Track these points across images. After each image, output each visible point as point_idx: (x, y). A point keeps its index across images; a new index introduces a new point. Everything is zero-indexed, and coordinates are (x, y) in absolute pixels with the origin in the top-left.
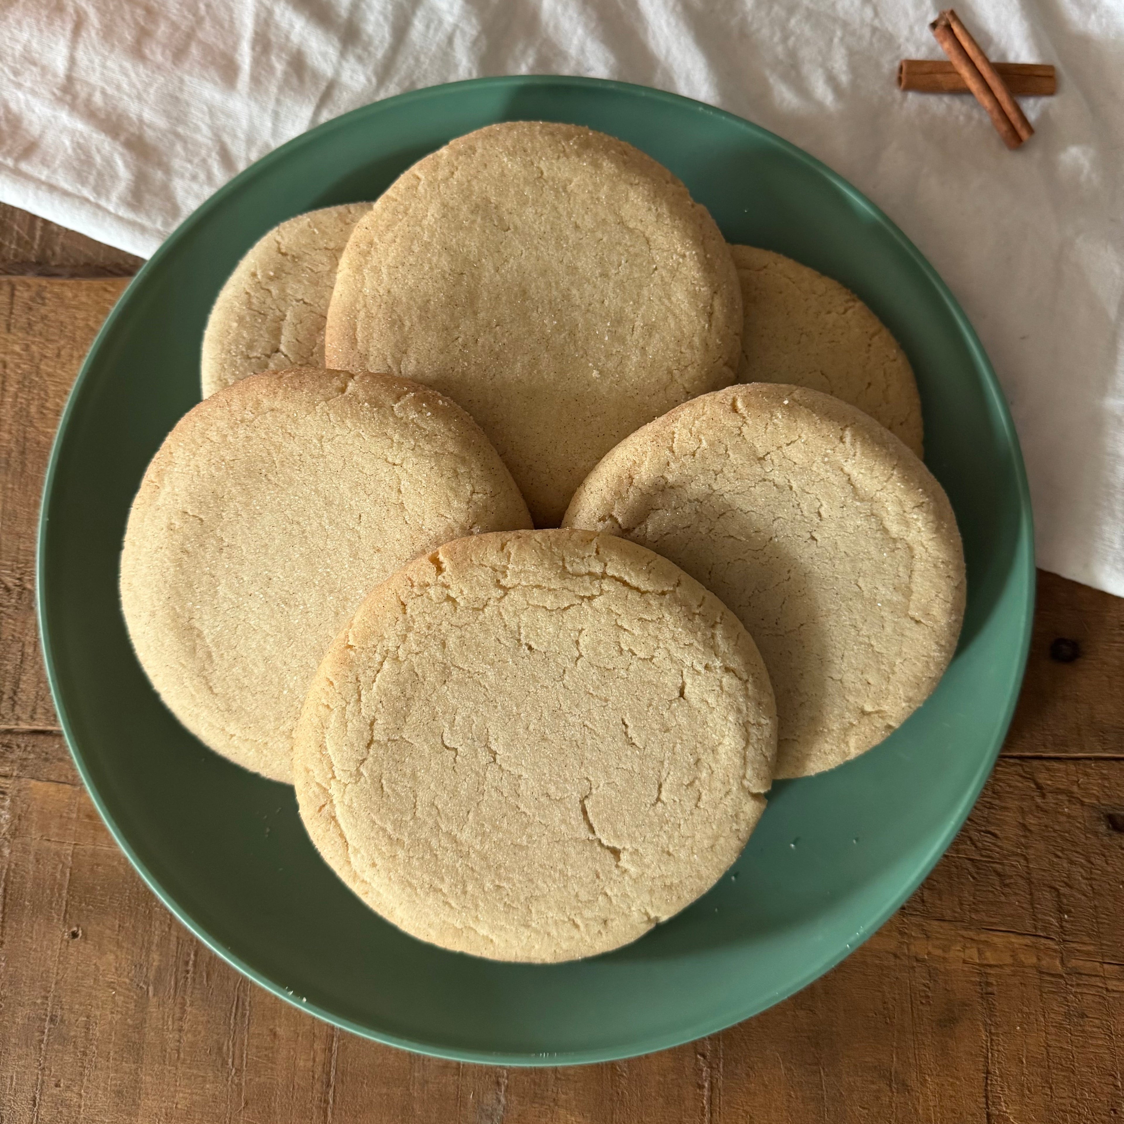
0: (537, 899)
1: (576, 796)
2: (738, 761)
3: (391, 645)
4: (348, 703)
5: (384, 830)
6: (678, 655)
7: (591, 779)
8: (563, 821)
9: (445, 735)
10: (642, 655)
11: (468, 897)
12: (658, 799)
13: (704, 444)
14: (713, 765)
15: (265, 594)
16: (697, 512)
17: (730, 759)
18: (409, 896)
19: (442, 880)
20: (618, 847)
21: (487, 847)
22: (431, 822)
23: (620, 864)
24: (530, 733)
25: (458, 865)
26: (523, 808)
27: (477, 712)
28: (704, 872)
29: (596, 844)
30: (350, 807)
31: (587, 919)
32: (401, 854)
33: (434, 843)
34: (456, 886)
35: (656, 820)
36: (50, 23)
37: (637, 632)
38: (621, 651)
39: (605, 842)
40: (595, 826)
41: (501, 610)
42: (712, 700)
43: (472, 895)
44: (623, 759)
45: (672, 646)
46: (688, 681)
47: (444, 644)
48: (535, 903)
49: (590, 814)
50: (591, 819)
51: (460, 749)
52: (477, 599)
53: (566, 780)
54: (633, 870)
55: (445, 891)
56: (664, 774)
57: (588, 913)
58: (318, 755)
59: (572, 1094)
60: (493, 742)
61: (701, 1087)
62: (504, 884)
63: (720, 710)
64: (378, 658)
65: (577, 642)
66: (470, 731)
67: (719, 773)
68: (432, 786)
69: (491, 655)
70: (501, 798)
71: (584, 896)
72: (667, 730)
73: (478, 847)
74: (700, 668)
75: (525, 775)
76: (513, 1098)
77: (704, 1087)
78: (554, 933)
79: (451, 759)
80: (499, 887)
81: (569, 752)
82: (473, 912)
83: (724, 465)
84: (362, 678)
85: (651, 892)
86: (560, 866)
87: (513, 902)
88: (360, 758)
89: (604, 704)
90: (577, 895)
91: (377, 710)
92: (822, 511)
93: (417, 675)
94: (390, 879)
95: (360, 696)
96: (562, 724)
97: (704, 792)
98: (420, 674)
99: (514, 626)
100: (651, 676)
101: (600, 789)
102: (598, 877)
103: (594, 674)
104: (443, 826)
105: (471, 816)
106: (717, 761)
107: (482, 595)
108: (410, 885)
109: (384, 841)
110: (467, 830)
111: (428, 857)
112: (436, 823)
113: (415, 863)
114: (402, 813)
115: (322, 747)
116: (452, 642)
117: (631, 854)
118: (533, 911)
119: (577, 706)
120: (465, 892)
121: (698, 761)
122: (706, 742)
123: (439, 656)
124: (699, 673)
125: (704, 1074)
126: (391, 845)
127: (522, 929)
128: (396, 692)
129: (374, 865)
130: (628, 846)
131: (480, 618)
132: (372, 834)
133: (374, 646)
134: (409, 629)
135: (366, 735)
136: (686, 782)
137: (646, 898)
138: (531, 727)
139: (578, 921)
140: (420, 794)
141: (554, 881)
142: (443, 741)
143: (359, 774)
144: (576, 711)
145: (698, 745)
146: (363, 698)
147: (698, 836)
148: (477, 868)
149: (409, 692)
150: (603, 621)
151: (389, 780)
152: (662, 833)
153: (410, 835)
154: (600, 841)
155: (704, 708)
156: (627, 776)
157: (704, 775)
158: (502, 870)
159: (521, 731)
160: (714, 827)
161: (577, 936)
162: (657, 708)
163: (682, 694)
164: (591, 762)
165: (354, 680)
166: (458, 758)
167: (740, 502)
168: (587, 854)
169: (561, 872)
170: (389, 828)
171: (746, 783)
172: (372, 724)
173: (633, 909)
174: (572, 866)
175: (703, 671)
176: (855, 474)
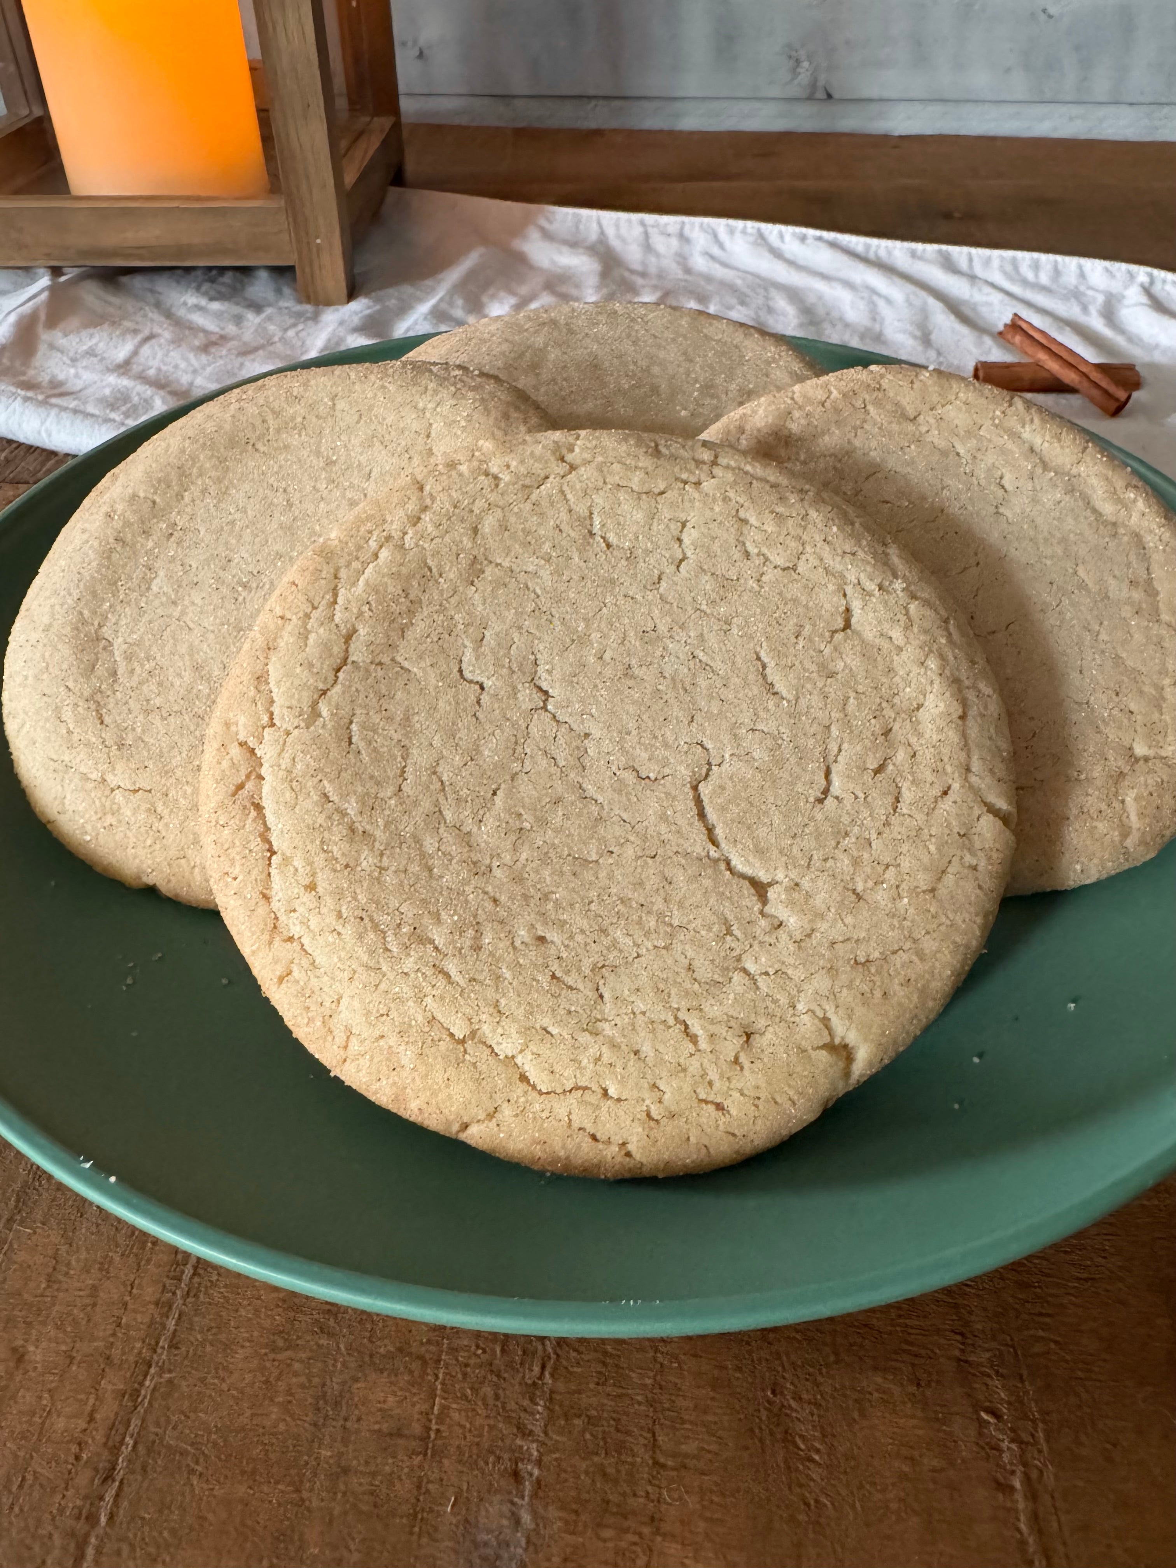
0: (614, 969)
1: (684, 772)
2: (953, 736)
3: (394, 528)
4: (314, 608)
5: (343, 814)
6: (836, 564)
7: (709, 746)
8: (664, 818)
9: (465, 659)
10: (780, 561)
11: (483, 956)
12: (826, 792)
13: (835, 394)
14: (913, 740)
15: (218, 579)
16: (835, 468)
17: (940, 730)
18: (371, 952)
19: (437, 919)
20: (763, 876)
21: (524, 856)
22: (426, 805)
23: (768, 909)
24: (605, 665)
25: (468, 889)
26: (591, 790)
27: (520, 628)
28: (929, 945)
29: (723, 866)
30: (289, 772)
31: (712, 1021)
32: (367, 861)
33: (430, 844)
34: (462, 932)
35: (827, 828)
36: (123, 340)
37: (770, 528)
38: (747, 555)
39: (738, 863)
40: (720, 832)
41: (565, 488)
42: (897, 634)
43: (491, 954)
44: (763, 715)
45: (826, 552)
46: (856, 606)
47: (475, 530)
48: (611, 978)
49: (709, 810)
50: (712, 815)
51: (488, 683)
52: (530, 474)
53: (666, 745)
54: (793, 921)
55: (439, 941)
56: (833, 747)
57: (713, 1010)
58: (252, 692)
59: (692, 1502)
60: (544, 676)
61: (1006, 1489)
62: (553, 935)
63: (911, 653)
64: (373, 544)
65: (679, 540)
66: (508, 654)
67: (926, 755)
68: (437, 742)
69: (547, 547)
70: (553, 769)
71: (704, 971)
72: (831, 675)
73: (507, 858)
74: (871, 586)
75: (596, 733)
76: (553, 1512)
77: (1012, 1488)
78: (647, 1049)
79: (472, 698)
80: (542, 939)
81: (670, 695)
82: (490, 993)
83: (865, 421)
84: (343, 574)
85: (832, 971)
86: (659, 904)
87: (567, 972)
88: (321, 686)
89: (725, 627)
90: (690, 968)
91: (361, 614)
92: (1006, 482)
93: (430, 569)
94: (339, 915)
95: (335, 595)
96: (658, 653)
97: (905, 786)
98: (434, 570)
99: (581, 509)
100: (795, 590)
101: (725, 766)
102: (729, 932)
103: (707, 584)
104: (448, 815)
105: (498, 799)
106: (920, 735)
107: (537, 468)
108: (376, 926)
109: (338, 833)
110: (490, 822)
111: (414, 868)
112: (437, 804)
113: (389, 878)
114: (378, 783)
115: (261, 679)
116: (488, 524)
117: (786, 889)
118: (607, 996)
119: (682, 627)
120: (477, 948)
121: (887, 732)
122: (896, 700)
123: (467, 543)
124: (871, 595)
125: (1006, 1457)
126: (352, 841)
127: (584, 1038)
128: (394, 588)
129: (311, 887)
130: (780, 876)
131: (534, 497)
132: (321, 820)
133: (370, 532)
134: (425, 509)
135: (337, 650)
136: (872, 765)
137: (821, 983)
138: (607, 656)
139: (696, 1028)
140: (414, 751)
141: (647, 934)
142: (460, 671)
143: (315, 714)
144: (682, 636)
145: (884, 704)
146: (340, 600)
147: (906, 864)
148: (503, 898)
149: (414, 593)
150: (717, 509)
151: (363, 727)
152: (839, 854)
153: (387, 824)
154: (728, 863)
155: (886, 645)
156: (769, 742)
157: (901, 756)
158: (550, 906)
159: (592, 659)
160: (932, 848)
161: (694, 1065)
162: (811, 640)
163: (847, 625)
164: (710, 716)
165: (330, 576)
166: (485, 698)
167: (892, 463)
168: (707, 883)
169: (660, 916)
170: (352, 807)
171: (973, 779)
172: (348, 638)
173: (800, 1007)
174: (681, 905)
175: (876, 592)
176: (1037, 441)
